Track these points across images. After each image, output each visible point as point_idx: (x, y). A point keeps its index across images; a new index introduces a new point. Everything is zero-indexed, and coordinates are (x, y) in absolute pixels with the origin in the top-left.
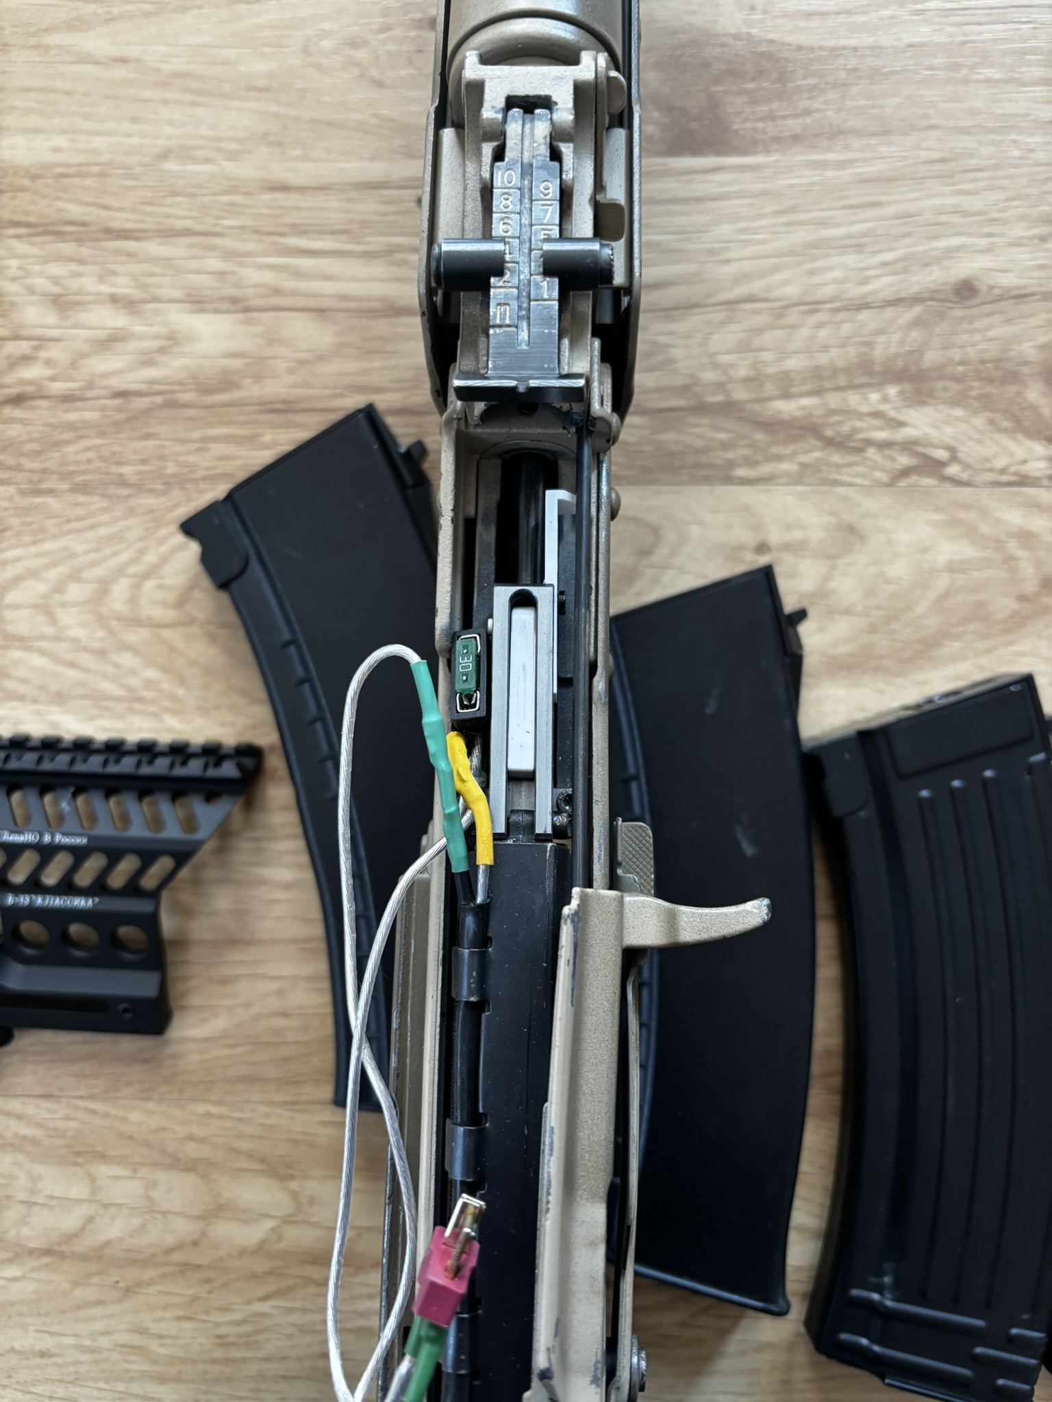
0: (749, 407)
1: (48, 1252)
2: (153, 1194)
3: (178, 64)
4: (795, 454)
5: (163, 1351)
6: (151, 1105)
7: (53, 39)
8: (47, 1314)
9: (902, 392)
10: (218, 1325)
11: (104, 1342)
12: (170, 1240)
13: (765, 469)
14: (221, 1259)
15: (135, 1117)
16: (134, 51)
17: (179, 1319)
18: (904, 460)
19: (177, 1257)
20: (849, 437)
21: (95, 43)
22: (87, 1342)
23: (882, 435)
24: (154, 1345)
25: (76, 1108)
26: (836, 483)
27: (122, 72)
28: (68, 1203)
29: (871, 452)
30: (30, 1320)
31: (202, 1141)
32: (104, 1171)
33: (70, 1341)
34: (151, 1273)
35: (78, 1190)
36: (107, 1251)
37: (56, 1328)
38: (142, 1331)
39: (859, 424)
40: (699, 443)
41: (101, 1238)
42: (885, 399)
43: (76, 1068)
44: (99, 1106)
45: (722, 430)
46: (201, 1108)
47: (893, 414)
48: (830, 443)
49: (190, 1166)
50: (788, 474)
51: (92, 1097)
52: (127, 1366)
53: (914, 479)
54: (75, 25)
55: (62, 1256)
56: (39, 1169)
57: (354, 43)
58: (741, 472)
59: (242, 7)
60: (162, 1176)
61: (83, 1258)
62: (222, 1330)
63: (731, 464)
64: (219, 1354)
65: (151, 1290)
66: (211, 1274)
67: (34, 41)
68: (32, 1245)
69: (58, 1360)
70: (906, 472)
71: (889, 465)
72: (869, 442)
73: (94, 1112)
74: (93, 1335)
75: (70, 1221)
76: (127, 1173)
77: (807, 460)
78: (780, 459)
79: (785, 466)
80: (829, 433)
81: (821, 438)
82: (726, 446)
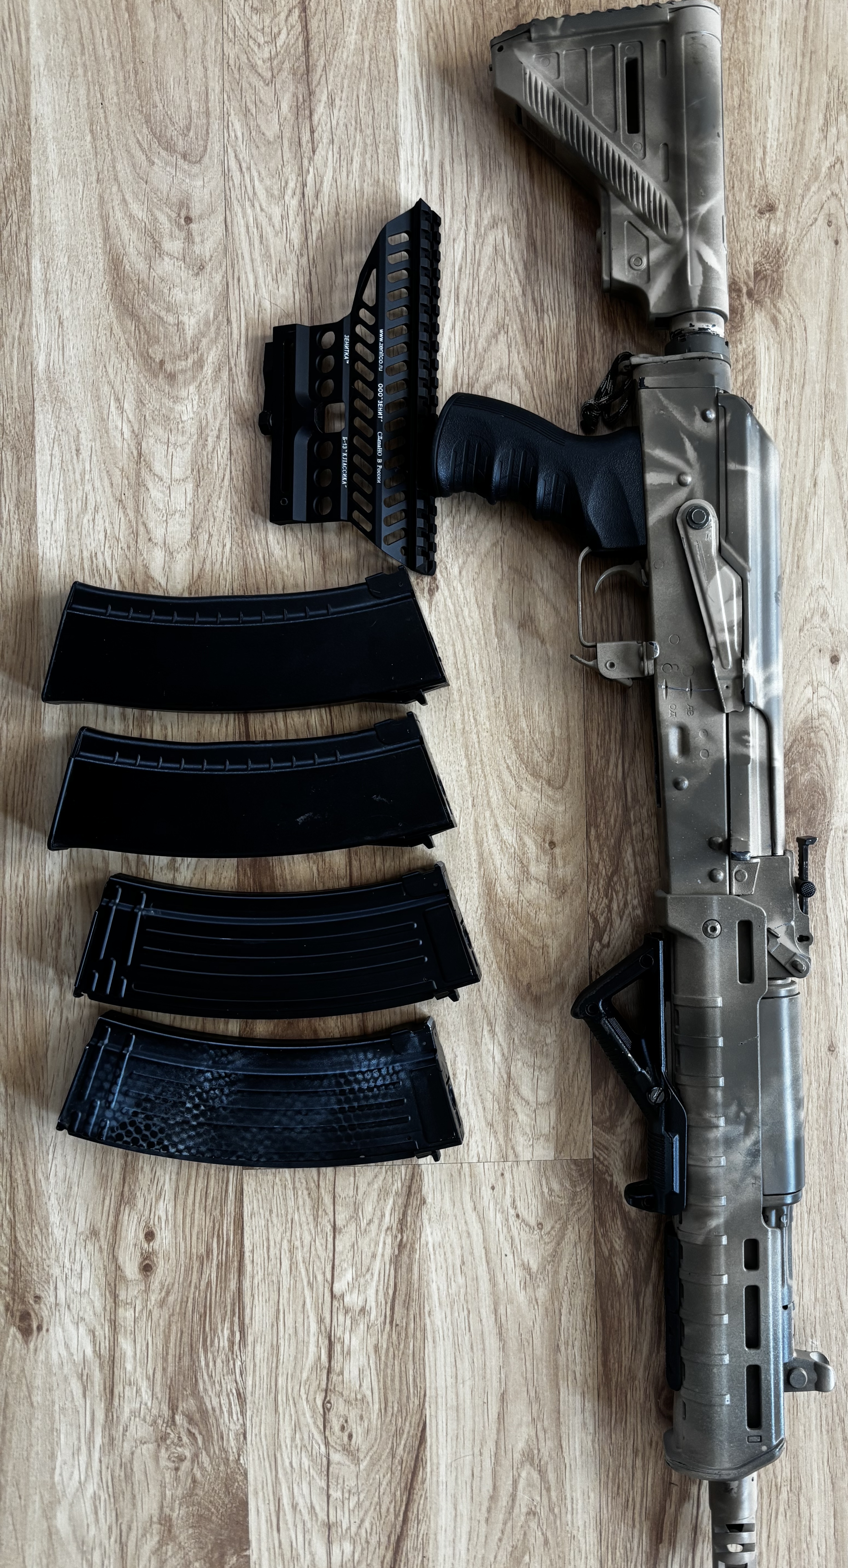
0: (628, 835)
1: (140, 454)
2: (177, 515)
3: (813, 516)
4: (604, 861)
5: (85, 521)
6: (228, 512)
7: (827, 443)
8: (102, 453)
9: (638, 916)
10: (103, 553)
11: (88, 487)
12: (151, 525)
13: (595, 845)
14: (142, 555)
15: (221, 503)
16: (820, 491)
17: (105, 531)
18: (602, 920)
19: (142, 529)
20: (613, 889)
21: (826, 469)
22: (87, 477)
23: (615, 906)
24: (88, 516)
25: (225, 470)
26: (588, 883)
27: (808, 483)
28: (170, 465)
29: (606, 901)
30: (98, 444)
31: (209, 542)
32: (190, 486)
33: (88, 468)
34: (132, 515)
35: (178, 473)
36: (143, 489)
37: (94, 458)
38: (96, 510)
39: (621, 895)
40: (608, 809)
41: (150, 485)
42: (634, 908)
43: (247, 469)
44: (226, 482)
45: (615, 821)
46: (228, 542)
47: (627, 912)
48: (610, 879)
49: (194, 536)
50: (592, 858)
51: (231, 479)
52: (74, 500)
53: (592, 925)
54: (836, 458)
55: (138, 463)
56: (189, 448)
57: (824, 614)
58: (593, 832)
59: (845, 549)
60: (188, 520)
61: (138, 474)
62: (99, 555)
63: (597, 827)
64: (86, 554)
65: (121, 515)
66: (133, 549)
67: (827, 433)
68: (143, 444)
69: (75, 461)
70: (595, 920)
71: (599, 912)
72: (611, 901)
73: (223, 480)
74: (92, 480)
75: (159, 467)
76: (188, 500)
77: (600, 867)
78: (601, 853)
79: (597, 855)
80: (615, 879)
81: (613, 875)
82: (607, 823)
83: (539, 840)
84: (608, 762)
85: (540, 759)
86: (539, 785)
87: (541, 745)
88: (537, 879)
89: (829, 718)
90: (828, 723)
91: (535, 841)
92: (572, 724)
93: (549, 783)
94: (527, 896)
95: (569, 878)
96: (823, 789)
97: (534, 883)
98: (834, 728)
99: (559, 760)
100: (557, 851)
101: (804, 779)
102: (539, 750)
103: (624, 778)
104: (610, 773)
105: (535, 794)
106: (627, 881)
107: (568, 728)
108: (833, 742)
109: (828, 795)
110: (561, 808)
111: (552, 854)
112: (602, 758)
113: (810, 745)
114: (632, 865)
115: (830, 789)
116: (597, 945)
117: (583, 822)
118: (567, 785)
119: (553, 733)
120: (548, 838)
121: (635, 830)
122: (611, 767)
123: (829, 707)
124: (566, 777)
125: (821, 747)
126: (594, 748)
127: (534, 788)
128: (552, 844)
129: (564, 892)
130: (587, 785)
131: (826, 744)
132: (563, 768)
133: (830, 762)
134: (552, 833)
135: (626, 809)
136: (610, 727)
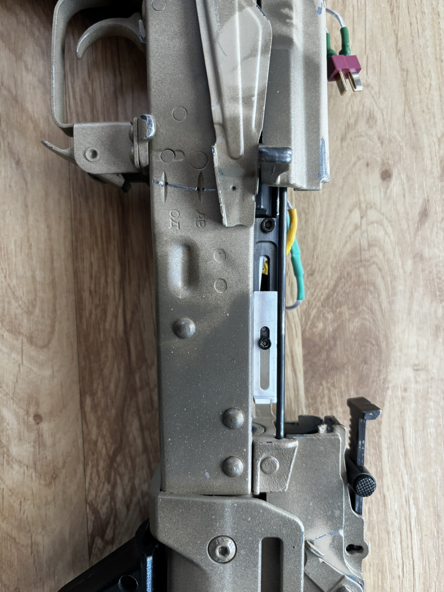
4: (104, 437)
13: (91, 417)
18: (103, 510)
20: (117, 472)
23: (119, 493)
26: (85, 465)
29: (108, 488)
39: (126, 479)
40: (106, 371)
45: (117, 386)
48: (112, 459)
50: (89, 433)
53: (91, 517)
57: (371, 119)
58: (88, 401)
63: (93, 395)
70: (95, 511)
71: (99, 500)
72: (114, 486)
77: (100, 444)
78: (99, 427)
79: (94, 431)
80: (119, 459)
81: (115, 454)
82: (105, 389)
83: (22, 413)
84: (105, 311)
85: (19, 311)
86: (18, 344)
87: (19, 293)
88: (20, 462)
89: (382, 249)
90: (380, 255)
91: (16, 415)
92: (57, 265)
93: (31, 340)
94: (9, 482)
95: (61, 460)
96: (377, 339)
97: (16, 467)
98: (388, 261)
99: (42, 311)
100: (45, 426)
101: (354, 326)
102: (16, 299)
103: (126, 332)
104: (107, 326)
105: (14, 355)
106: (133, 461)
107: (52, 269)
108: (389, 279)
109: (383, 345)
110: (47, 373)
111: (38, 430)
112: (97, 306)
113: (359, 283)
114: (139, 441)
115: (386, 337)
116: (99, 542)
117: (76, 389)
118: (54, 343)
119: (33, 277)
120: (32, 410)
121: (141, 397)
122: (109, 318)
123: (381, 234)
124: (52, 332)
125: (374, 285)
126: (86, 295)
127: (12, 348)
128: (38, 418)
129: (54, 477)
130: (79, 342)
131: (379, 282)
132: (48, 322)
133: (385, 304)
134: (37, 404)
135: (130, 372)
136: (106, 267)
